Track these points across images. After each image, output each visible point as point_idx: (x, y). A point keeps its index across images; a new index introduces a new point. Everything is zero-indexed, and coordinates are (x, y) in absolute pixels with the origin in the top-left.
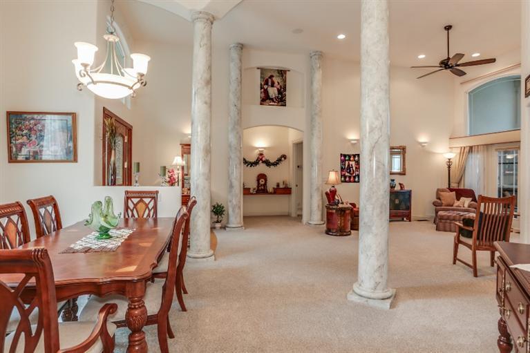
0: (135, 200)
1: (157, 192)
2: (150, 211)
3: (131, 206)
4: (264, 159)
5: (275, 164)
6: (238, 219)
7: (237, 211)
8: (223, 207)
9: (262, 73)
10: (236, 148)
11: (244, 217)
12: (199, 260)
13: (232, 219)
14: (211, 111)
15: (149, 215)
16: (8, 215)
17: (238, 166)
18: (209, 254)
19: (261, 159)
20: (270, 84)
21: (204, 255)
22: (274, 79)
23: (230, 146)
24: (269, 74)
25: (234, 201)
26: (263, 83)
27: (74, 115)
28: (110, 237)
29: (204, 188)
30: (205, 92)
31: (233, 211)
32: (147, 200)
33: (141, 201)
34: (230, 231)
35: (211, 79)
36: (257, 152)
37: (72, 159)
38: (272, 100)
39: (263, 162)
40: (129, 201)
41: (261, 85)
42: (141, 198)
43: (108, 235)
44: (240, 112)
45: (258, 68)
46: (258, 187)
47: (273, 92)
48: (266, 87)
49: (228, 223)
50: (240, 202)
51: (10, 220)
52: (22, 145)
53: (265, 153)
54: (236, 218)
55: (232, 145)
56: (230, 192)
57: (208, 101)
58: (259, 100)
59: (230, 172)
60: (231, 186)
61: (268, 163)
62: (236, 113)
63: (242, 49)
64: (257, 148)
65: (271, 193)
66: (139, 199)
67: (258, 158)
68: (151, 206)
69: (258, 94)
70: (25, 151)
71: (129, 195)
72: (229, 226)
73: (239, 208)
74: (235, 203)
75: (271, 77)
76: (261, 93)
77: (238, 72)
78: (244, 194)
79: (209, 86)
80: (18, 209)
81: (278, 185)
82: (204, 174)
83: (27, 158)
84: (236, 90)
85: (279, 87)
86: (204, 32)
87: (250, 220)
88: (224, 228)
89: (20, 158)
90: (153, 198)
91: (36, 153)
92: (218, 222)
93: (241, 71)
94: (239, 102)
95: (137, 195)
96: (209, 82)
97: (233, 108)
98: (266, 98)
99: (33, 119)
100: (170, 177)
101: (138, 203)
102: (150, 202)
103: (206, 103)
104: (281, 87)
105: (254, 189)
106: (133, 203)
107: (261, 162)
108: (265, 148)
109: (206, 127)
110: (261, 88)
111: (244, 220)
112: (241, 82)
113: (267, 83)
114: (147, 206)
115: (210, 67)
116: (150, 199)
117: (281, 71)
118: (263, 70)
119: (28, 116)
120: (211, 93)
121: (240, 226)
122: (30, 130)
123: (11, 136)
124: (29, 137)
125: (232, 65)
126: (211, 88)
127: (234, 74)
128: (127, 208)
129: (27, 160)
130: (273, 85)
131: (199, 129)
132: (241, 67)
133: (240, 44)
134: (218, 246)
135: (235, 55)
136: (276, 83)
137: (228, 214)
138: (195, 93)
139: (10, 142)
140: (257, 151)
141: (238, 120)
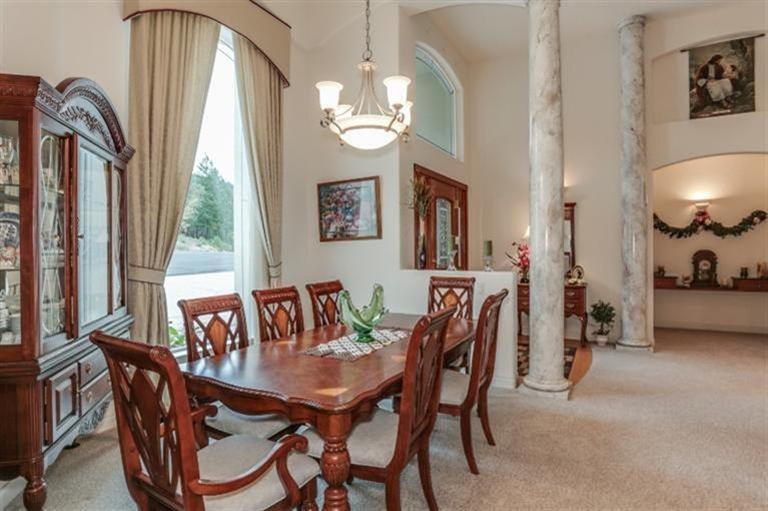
0: (443, 291)
1: (474, 280)
2: (462, 307)
3: (438, 298)
4: (708, 222)
5: (737, 231)
6: (641, 333)
7: (638, 316)
8: (612, 309)
9: (691, 58)
10: (634, 206)
11: (656, 329)
12: (540, 393)
13: (628, 330)
14: (562, 146)
15: (460, 313)
16: (279, 301)
17: (641, 237)
18: (559, 387)
19: (702, 223)
20: (712, 73)
21: (548, 387)
22: (722, 62)
23: (624, 203)
24: (710, 56)
25: (631, 298)
26: (694, 77)
27: (376, 179)
28: (373, 340)
29: (551, 274)
30: (550, 116)
31: (631, 318)
32: (458, 291)
33: (451, 292)
34: (625, 352)
35: (560, 91)
36: (692, 210)
37: (375, 234)
38: (719, 104)
39: (707, 228)
40: (436, 292)
41: (691, 80)
42: (451, 287)
43: (369, 337)
44: (642, 141)
45: (683, 51)
46: (696, 274)
47: (719, 89)
48: (701, 82)
49: (621, 337)
50: (644, 301)
51: (281, 307)
52: (331, 220)
53: (711, 210)
54: (636, 329)
55: (627, 200)
56: (624, 283)
57: (556, 129)
58: (687, 110)
59: (625, 248)
60: (627, 273)
61: (719, 230)
62: (634, 143)
63: (643, 24)
64: (693, 203)
65: (726, 288)
66: (447, 289)
67: (695, 221)
68: (464, 300)
69: (684, 99)
70: (333, 228)
71: (435, 283)
72: (623, 342)
73: (644, 312)
74: (633, 303)
75: (715, 60)
76: (691, 96)
77: (637, 68)
78: (656, 287)
79: (557, 104)
80: (291, 294)
81: (744, 272)
82: (551, 252)
83: (335, 236)
84: (633, 101)
85: (735, 75)
86: (545, 15)
87: (667, 336)
88: (612, 344)
89: (329, 236)
90: (466, 288)
91: (342, 229)
92: (601, 333)
93: (642, 65)
94: (641, 121)
95: (446, 283)
96: (556, 97)
97: (628, 135)
98: (702, 104)
99: (339, 189)
100: (521, 258)
101: (447, 294)
102: (462, 294)
103: (551, 133)
104: (740, 75)
105: (687, 279)
106: (440, 293)
107: (700, 228)
108: (710, 201)
109: (552, 173)
110: (691, 87)
111: (655, 337)
112: (643, 86)
113: (704, 73)
114: (458, 299)
115: (558, 73)
116: (462, 290)
117: (741, 41)
118: (693, 52)
119: (335, 187)
120: (561, 115)
121: (644, 344)
122: (336, 203)
123: (322, 211)
124: (336, 210)
125: (624, 58)
126: (561, 107)
127: (629, 72)
128: (433, 300)
129: (335, 238)
130: (719, 75)
131: (541, 178)
132: (642, 57)
133: (637, 16)
134: (588, 375)
135: (629, 40)
136: (728, 70)
137: (621, 321)
138: (533, 119)
139: (321, 219)
140: (693, 207)
141: (639, 155)
